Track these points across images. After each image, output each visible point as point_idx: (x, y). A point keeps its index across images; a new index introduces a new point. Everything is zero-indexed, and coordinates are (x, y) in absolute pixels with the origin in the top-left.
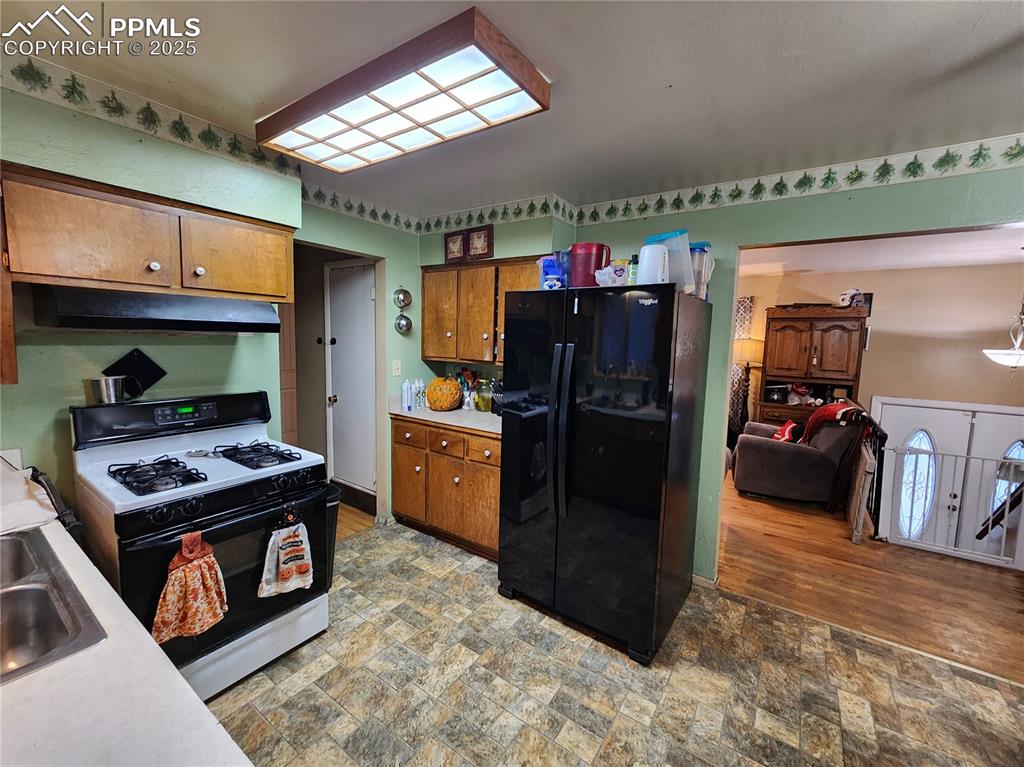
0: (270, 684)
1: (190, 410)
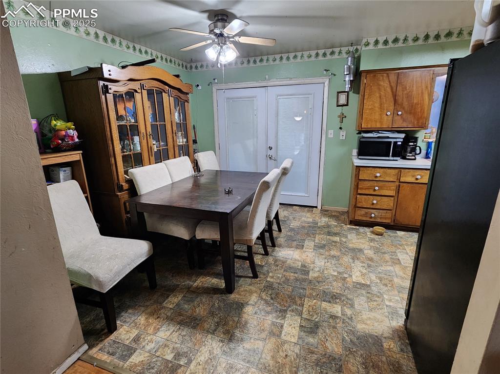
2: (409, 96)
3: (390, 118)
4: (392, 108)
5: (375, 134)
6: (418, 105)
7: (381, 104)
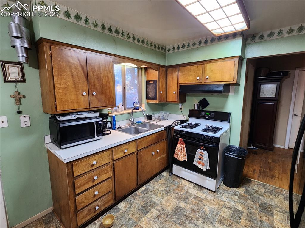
0: (192, 187)
1: (209, 114)
2: (99, 78)
3: (86, 98)
4: (86, 88)
5: (73, 116)
6: (107, 86)
7: (75, 84)
